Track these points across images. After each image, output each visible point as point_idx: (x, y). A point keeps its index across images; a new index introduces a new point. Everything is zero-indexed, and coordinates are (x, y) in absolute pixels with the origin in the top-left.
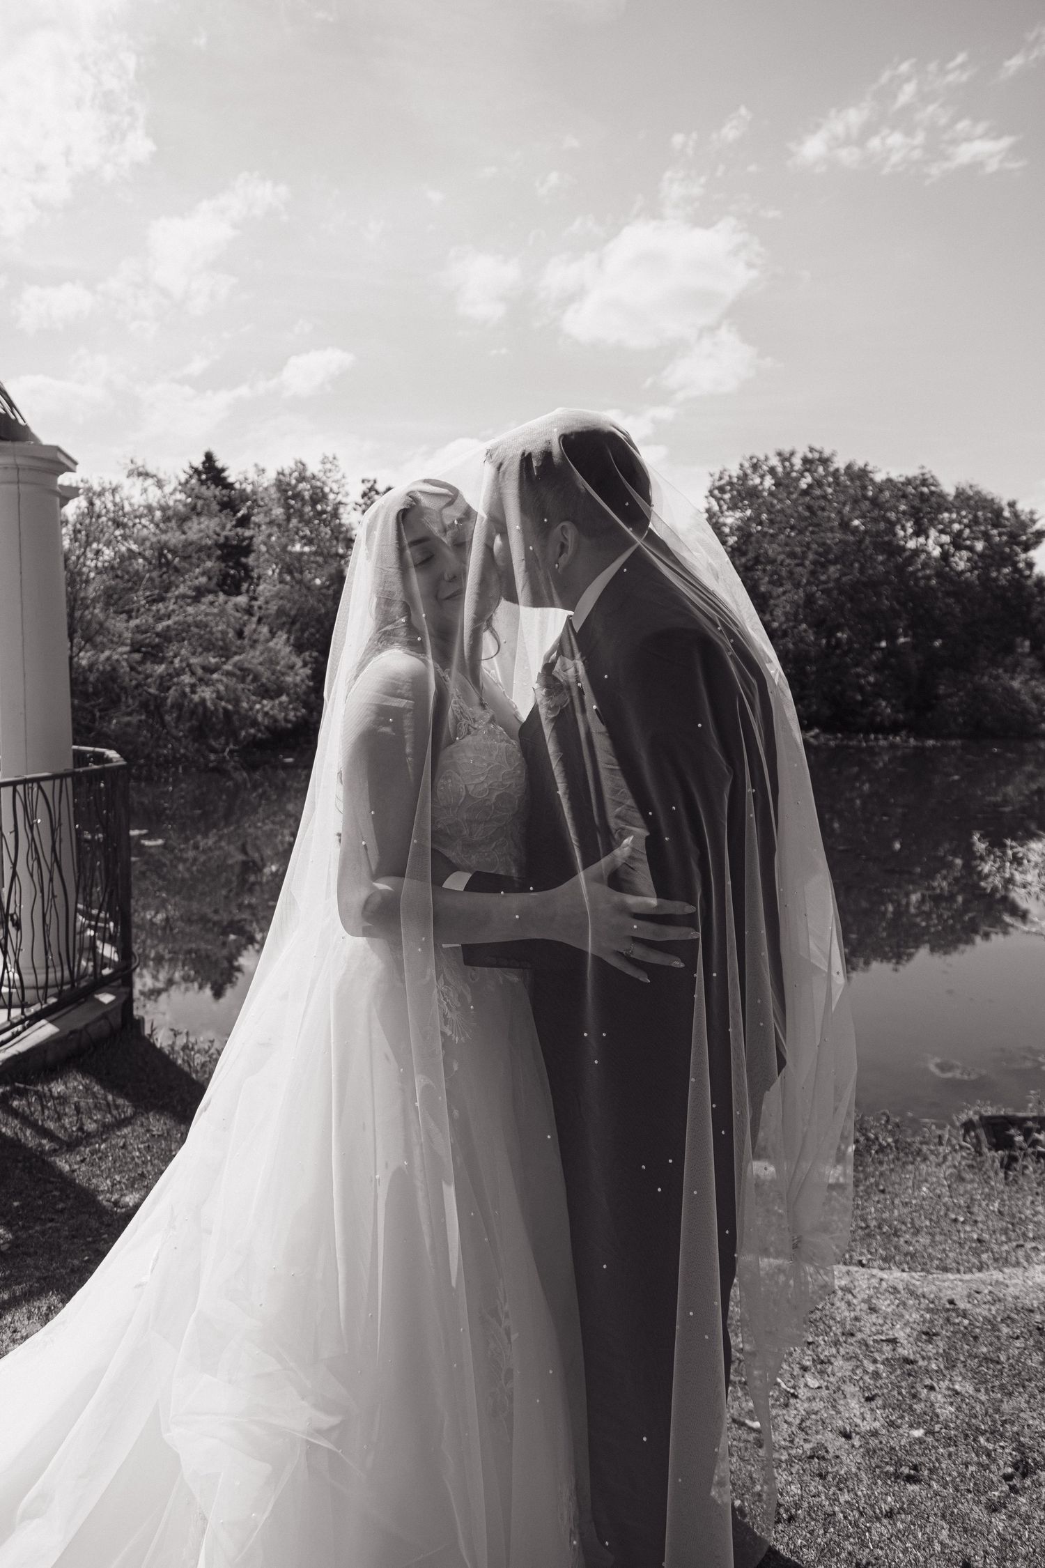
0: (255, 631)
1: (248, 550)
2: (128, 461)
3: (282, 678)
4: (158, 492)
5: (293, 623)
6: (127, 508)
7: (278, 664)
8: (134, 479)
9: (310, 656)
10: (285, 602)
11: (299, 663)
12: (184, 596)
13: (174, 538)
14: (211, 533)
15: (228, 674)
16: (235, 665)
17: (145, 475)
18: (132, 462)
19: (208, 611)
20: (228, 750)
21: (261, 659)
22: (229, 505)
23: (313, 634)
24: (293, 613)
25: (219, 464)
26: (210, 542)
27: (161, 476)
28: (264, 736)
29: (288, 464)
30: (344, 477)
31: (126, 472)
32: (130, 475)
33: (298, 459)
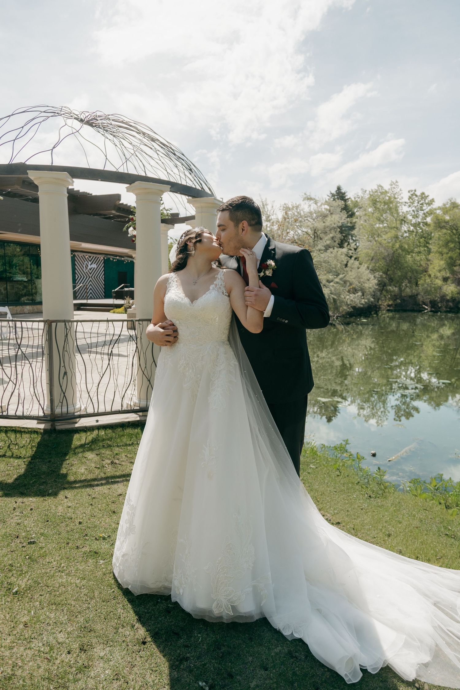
0: (353, 264)
1: (353, 228)
2: (304, 194)
3: (363, 285)
4: (315, 206)
5: (372, 260)
6: (302, 214)
7: (362, 278)
8: (306, 201)
9: (379, 275)
10: (369, 250)
11: (373, 278)
12: (320, 250)
13: (320, 225)
14: (336, 221)
15: (337, 283)
16: (341, 279)
17: (310, 199)
18: (305, 194)
19: (330, 256)
20: (336, 316)
21: (354, 276)
22: (346, 208)
23: (381, 265)
24: (372, 255)
25: (343, 191)
26: (335, 226)
27: (317, 199)
28: (350, 310)
29: (375, 187)
30: (401, 190)
31: (302, 199)
32: (304, 200)
33: (378, 184)
